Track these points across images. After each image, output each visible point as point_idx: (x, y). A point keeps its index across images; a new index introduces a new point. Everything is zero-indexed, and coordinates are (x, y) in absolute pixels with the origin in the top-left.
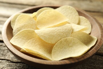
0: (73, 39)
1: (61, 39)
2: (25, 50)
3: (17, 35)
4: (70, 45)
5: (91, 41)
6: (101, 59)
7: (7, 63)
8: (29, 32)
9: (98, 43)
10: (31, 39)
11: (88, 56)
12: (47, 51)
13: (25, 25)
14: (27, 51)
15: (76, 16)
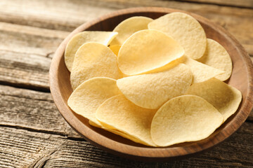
0: (193, 97)
1: (169, 99)
2: (99, 124)
3: (80, 89)
4: (187, 111)
5: (229, 101)
6: (250, 131)
7: (63, 141)
8: (104, 83)
9: (242, 109)
10: (108, 97)
11: (221, 139)
12: (142, 122)
13: (95, 66)
14: (103, 127)
15: (200, 37)
